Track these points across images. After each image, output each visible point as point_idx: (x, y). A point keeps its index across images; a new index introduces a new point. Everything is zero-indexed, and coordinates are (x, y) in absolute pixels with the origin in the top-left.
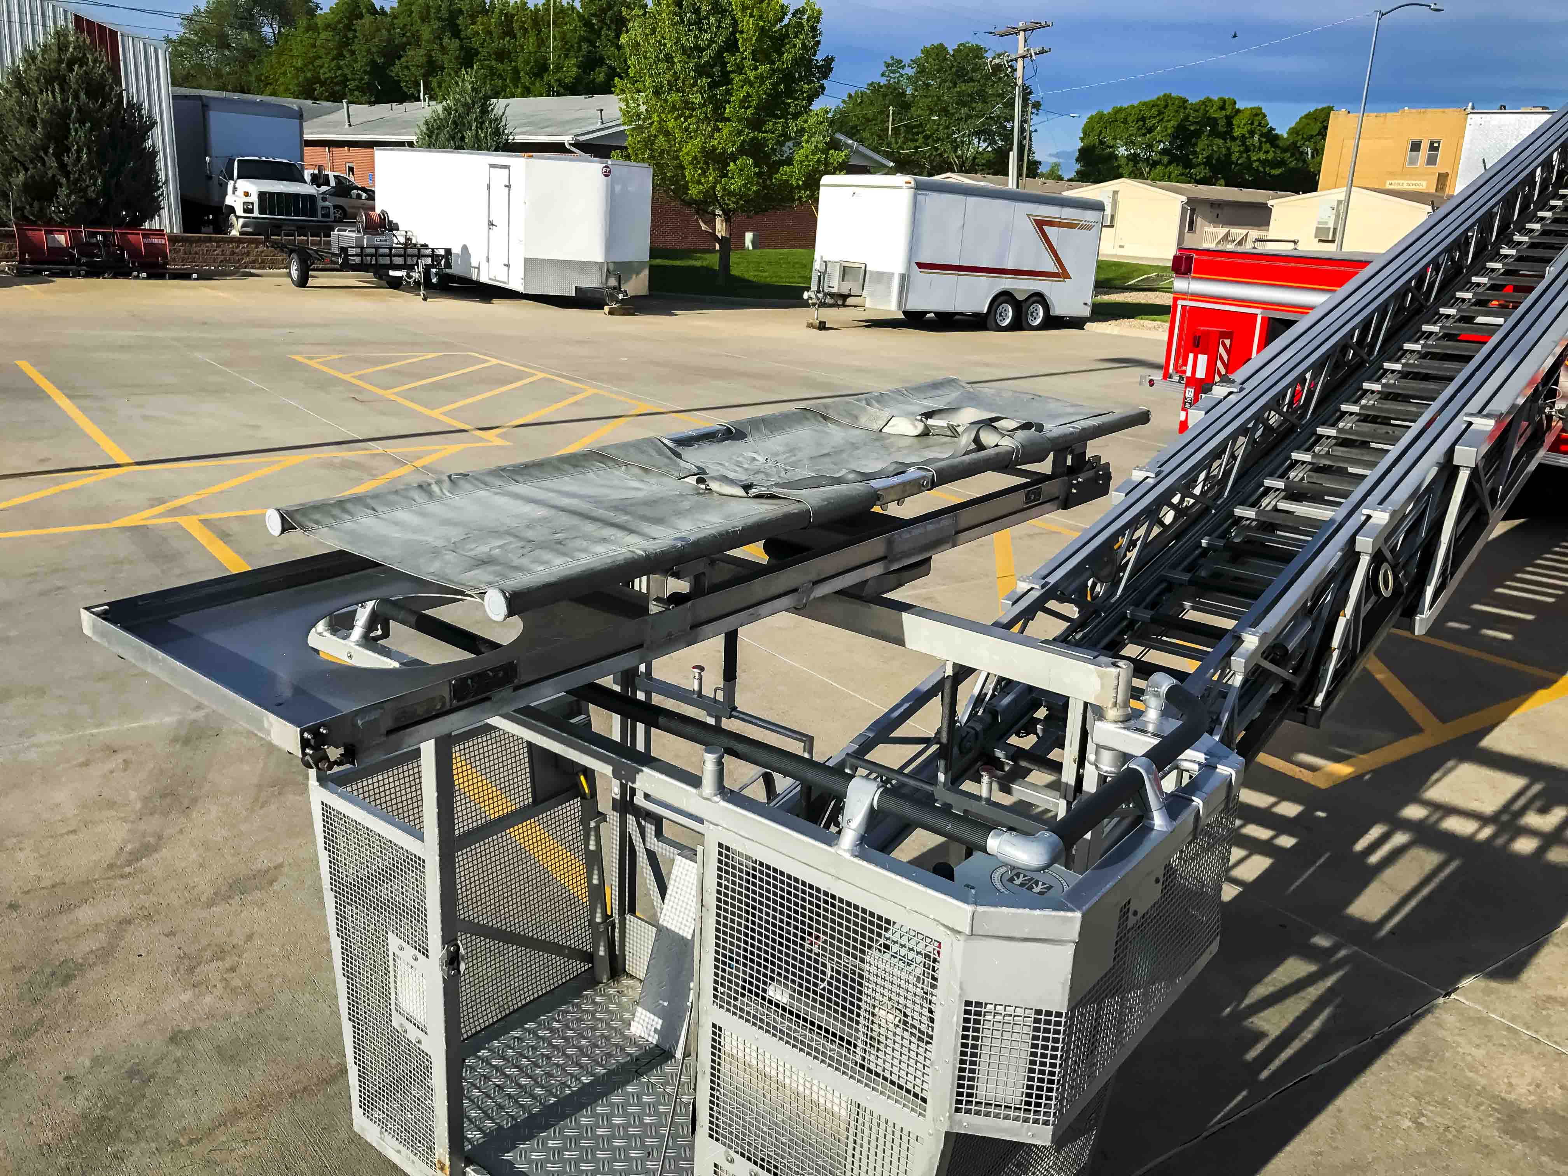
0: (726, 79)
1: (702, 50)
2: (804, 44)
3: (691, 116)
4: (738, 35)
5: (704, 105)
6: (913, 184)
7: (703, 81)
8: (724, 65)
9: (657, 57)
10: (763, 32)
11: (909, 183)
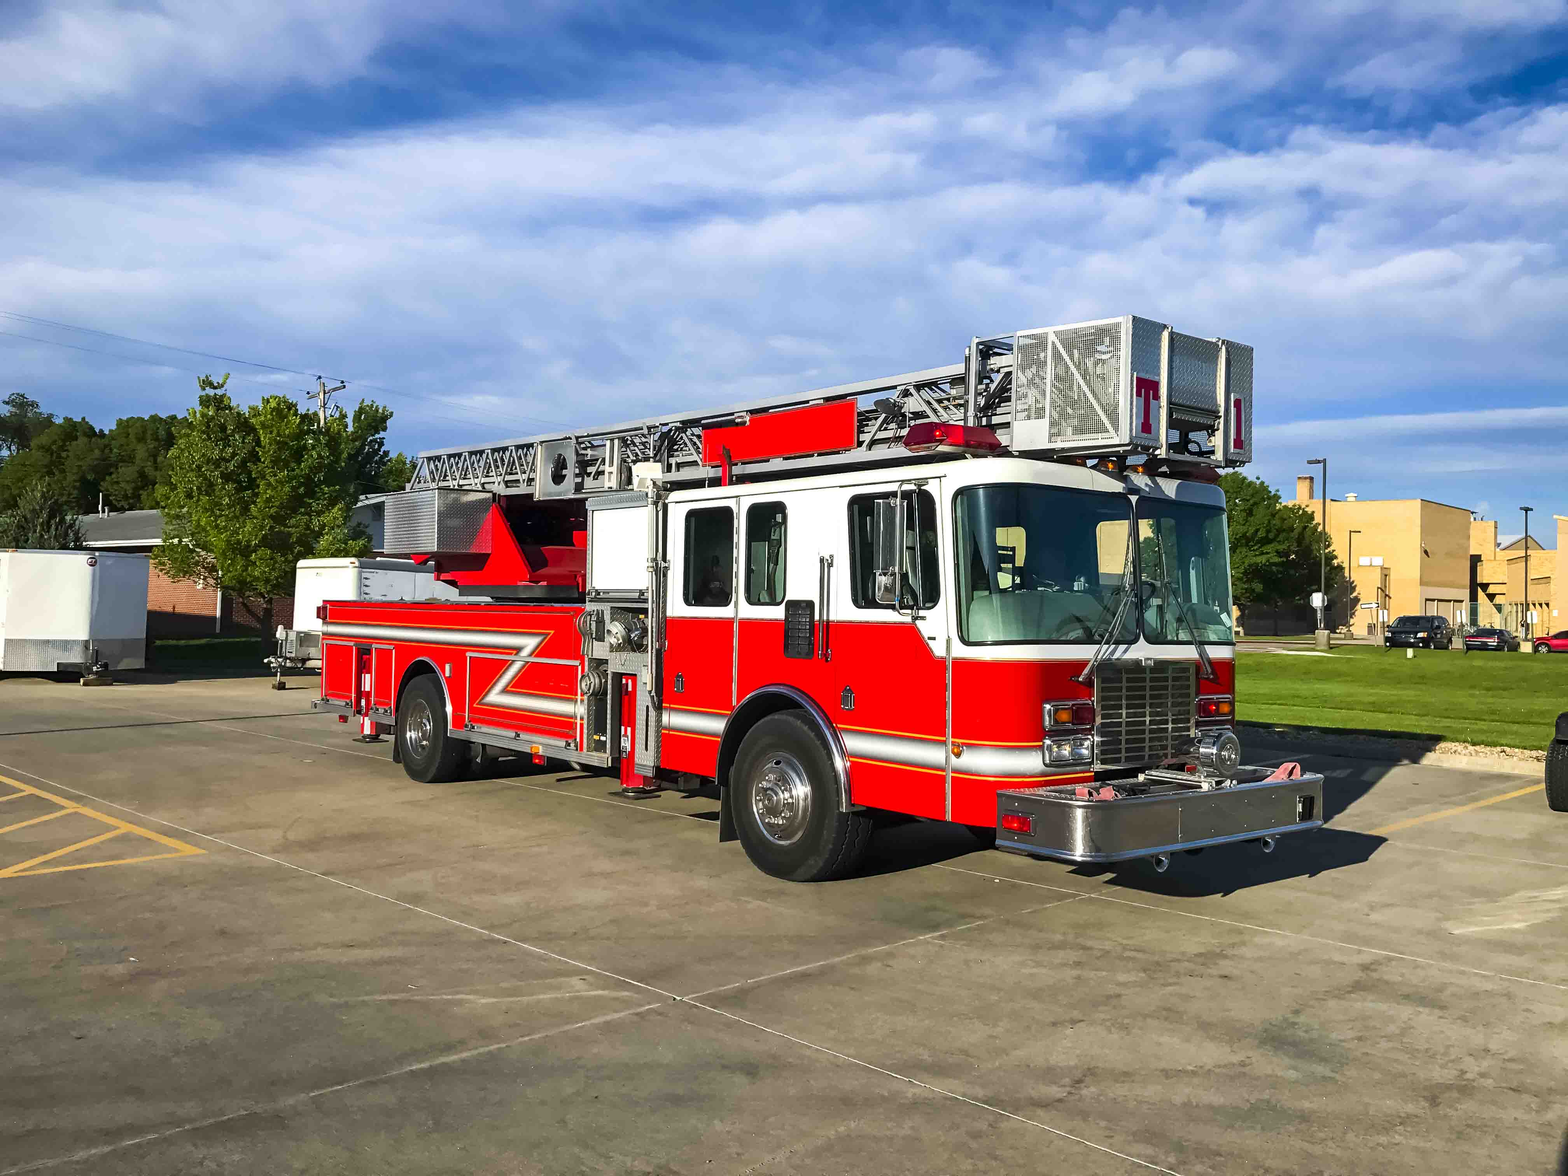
0: (252, 484)
1: (228, 461)
2: (320, 456)
3: (221, 516)
4: (257, 449)
5: (233, 506)
6: (357, 564)
7: (230, 487)
8: (250, 473)
9: (189, 467)
10: (282, 445)
11: (354, 563)
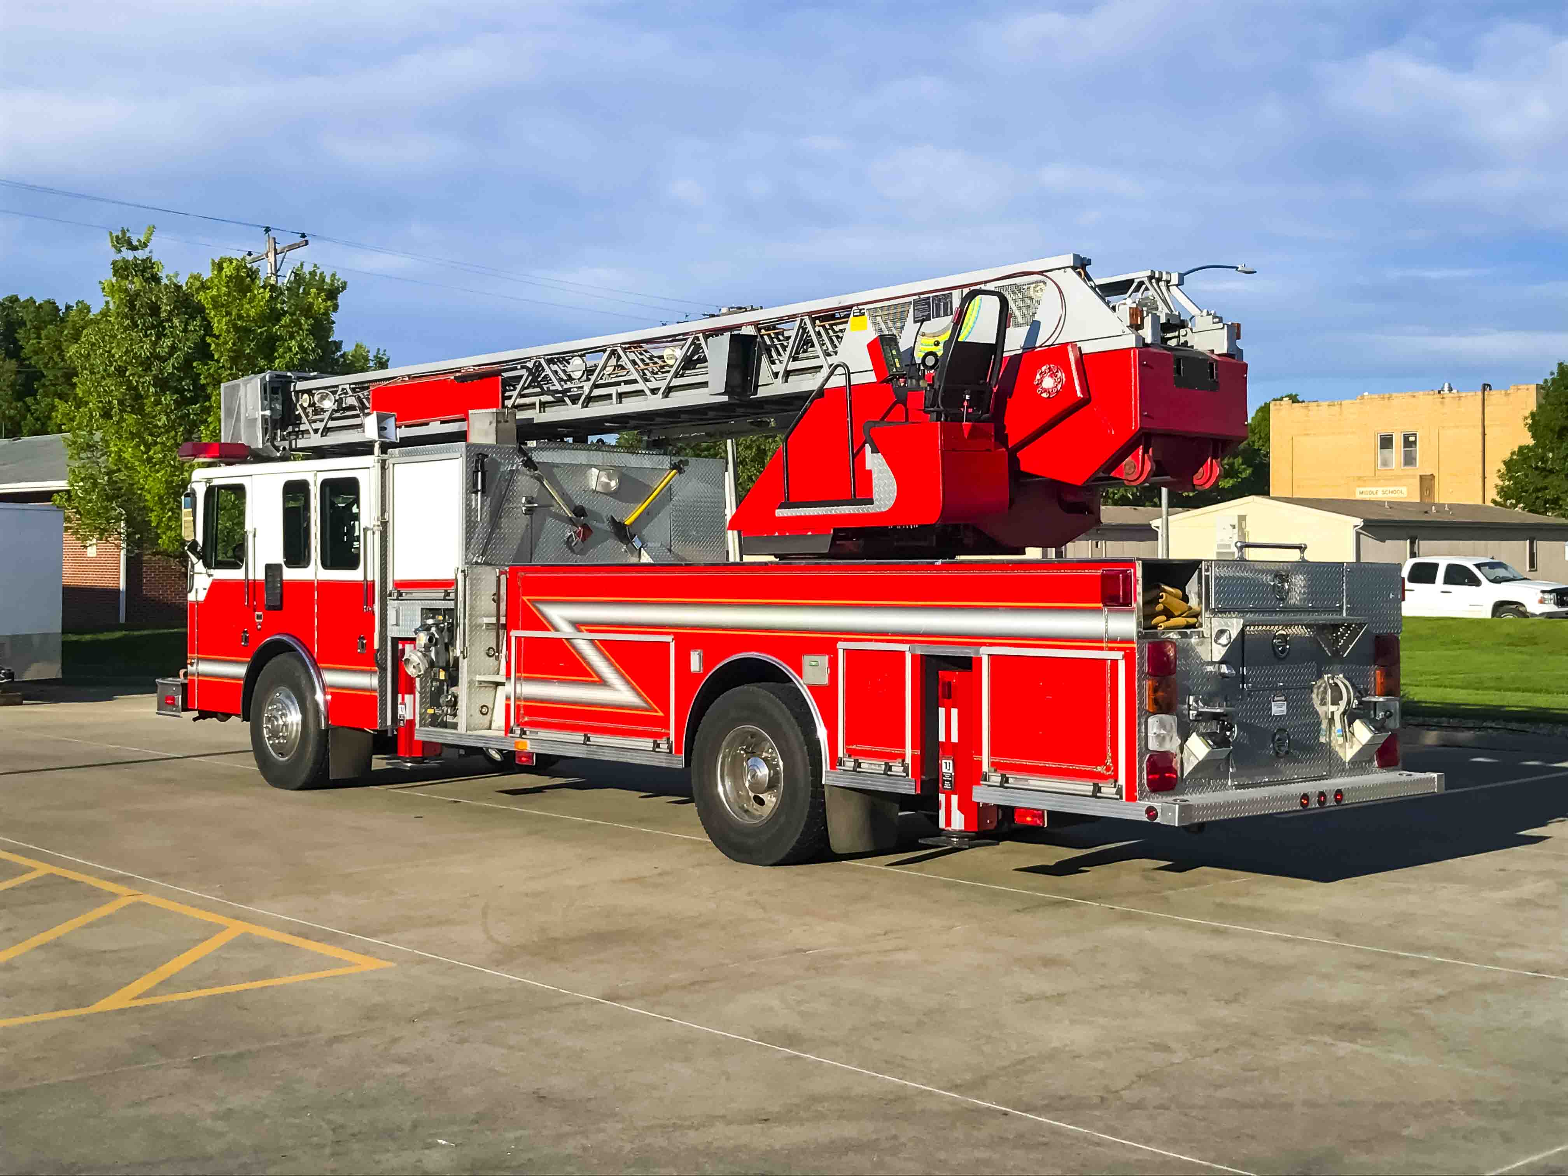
0: (200, 394)
4: (209, 340)
10: (245, 334)
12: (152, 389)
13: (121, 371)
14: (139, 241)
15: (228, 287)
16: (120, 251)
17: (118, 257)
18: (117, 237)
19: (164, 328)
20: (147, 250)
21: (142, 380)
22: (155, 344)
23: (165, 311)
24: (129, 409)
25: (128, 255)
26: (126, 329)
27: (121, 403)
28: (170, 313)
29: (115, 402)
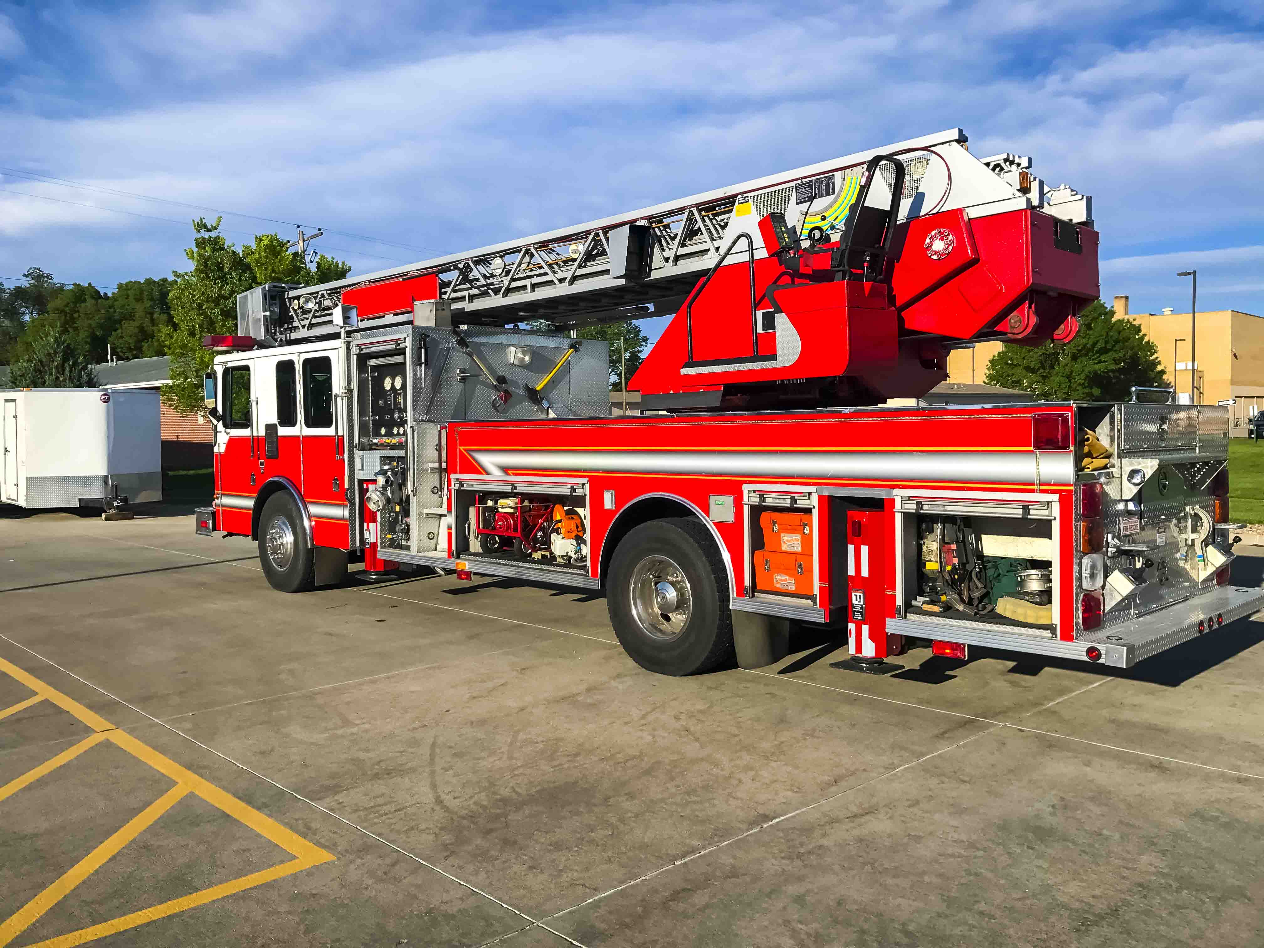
1: (227, 298)
12: (220, 317)
13: (200, 306)
14: (212, 225)
15: (265, 252)
16: (199, 232)
17: (199, 236)
18: (198, 223)
19: (227, 279)
20: (217, 231)
21: (213, 311)
22: (220, 289)
23: (227, 267)
24: (206, 330)
25: (206, 235)
26: (203, 279)
27: (200, 326)
28: (230, 269)
29: (197, 326)
